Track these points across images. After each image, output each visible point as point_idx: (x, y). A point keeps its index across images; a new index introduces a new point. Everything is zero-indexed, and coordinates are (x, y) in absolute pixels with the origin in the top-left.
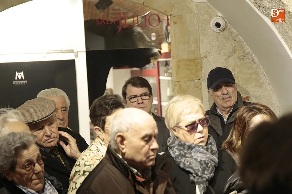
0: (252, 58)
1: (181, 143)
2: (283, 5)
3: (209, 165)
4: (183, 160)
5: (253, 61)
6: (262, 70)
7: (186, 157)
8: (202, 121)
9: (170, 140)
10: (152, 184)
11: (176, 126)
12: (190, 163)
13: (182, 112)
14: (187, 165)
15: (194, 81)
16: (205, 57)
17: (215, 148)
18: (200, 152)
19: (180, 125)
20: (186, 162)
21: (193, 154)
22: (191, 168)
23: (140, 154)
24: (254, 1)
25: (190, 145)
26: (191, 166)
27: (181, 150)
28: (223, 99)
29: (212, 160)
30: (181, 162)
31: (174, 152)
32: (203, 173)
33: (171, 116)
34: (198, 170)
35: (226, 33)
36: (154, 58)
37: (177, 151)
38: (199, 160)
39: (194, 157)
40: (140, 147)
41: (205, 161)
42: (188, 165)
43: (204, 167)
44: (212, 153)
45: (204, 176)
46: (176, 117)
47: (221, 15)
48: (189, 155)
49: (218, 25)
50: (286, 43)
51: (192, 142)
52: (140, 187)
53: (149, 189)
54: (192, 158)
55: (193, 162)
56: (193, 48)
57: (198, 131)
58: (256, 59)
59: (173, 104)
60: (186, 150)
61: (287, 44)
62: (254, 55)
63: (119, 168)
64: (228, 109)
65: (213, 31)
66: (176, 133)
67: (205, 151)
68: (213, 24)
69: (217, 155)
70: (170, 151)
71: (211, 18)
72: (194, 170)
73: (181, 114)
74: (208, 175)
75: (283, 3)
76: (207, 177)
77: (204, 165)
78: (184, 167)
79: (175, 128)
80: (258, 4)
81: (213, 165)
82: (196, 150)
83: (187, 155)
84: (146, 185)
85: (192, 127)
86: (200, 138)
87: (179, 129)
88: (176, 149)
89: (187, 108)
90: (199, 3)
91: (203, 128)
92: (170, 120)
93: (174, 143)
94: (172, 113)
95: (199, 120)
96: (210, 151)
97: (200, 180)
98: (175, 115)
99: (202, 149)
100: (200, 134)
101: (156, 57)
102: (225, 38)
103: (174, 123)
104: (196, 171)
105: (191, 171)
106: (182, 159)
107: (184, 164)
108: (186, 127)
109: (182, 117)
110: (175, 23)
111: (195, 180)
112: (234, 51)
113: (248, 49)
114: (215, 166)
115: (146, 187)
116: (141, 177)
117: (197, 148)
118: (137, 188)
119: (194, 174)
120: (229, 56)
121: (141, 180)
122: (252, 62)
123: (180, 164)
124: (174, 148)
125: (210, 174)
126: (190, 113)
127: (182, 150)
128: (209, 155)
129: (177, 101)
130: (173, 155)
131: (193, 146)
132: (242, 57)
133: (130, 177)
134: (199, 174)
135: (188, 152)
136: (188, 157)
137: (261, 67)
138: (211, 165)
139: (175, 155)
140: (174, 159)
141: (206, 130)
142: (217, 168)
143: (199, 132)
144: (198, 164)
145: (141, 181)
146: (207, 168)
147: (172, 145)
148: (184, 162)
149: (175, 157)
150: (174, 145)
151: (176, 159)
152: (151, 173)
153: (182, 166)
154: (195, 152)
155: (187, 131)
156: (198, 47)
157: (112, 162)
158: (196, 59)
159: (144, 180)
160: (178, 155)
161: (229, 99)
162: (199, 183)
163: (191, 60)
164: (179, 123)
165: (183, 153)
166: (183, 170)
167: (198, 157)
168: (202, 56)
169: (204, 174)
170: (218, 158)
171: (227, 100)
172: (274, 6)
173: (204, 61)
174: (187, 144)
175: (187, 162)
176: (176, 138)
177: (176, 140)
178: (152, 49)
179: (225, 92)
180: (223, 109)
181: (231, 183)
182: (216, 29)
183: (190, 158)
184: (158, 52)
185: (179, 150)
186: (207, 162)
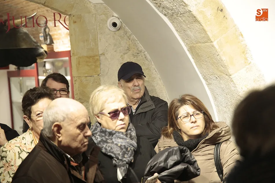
0: (145, 55)
1: (103, 130)
2: (184, 5)
3: (129, 149)
4: (105, 146)
5: (145, 57)
6: (154, 67)
7: (108, 143)
8: (124, 110)
9: (93, 127)
10: (83, 168)
11: (99, 113)
12: (111, 148)
13: (107, 100)
14: (108, 150)
15: (94, 76)
16: (103, 54)
17: (134, 134)
18: (120, 138)
19: (104, 112)
20: (107, 148)
21: (114, 140)
22: (112, 153)
23: (75, 141)
24: (154, 2)
25: (111, 132)
26: (112, 151)
27: (102, 136)
28: (134, 90)
29: (131, 144)
30: (103, 147)
31: (97, 138)
32: (123, 157)
33: (96, 104)
34: (119, 154)
35: (121, 32)
36: (40, 57)
37: (99, 137)
38: (119, 145)
39: (115, 143)
40: (76, 135)
41: (125, 146)
42: (110, 150)
43: (124, 152)
44: (131, 138)
45: (124, 159)
46: (101, 105)
47: (116, 16)
48: (110, 141)
49: (115, 25)
50: (182, 40)
51: (114, 128)
52: (74, 171)
53: (81, 173)
54: (113, 144)
55: (114, 147)
56: (92, 46)
57: (120, 118)
58: (148, 57)
59: (98, 93)
60: (107, 136)
61: (184, 41)
62: (146, 52)
63: (54, 155)
64: (136, 100)
65: (110, 30)
66: (99, 120)
67: (125, 137)
68: (110, 23)
69: (136, 140)
70: (93, 138)
71: (108, 18)
72: (115, 154)
73: (105, 102)
74: (128, 158)
75: (185, 3)
76: (127, 161)
77: (125, 149)
78: (106, 151)
79: (99, 115)
80: (159, 4)
81: (132, 149)
82: (117, 136)
83: (108, 141)
84: (78, 169)
85: (115, 114)
86: (122, 125)
87: (103, 115)
88: (98, 135)
89: (111, 97)
90: (96, 4)
91: (125, 116)
92: (94, 107)
93: (96, 130)
94: (97, 100)
95: (122, 109)
96: (129, 136)
97: (121, 163)
98: (100, 103)
99: (122, 135)
100: (121, 121)
101: (42, 57)
102: (121, 36)
103: (98, 110)
104: (117, 155)
105: (113, 155)
106: (104, 144)
107: (106, 149)
108: (109, 113)
109: (106, 106)
110: (75, 22)
111: (117, 164)
112: (128, 49)
113: (141, 47)
114: (134, 150)
115: (78, 171)
116: (73, 162)
117: (117, 134)
118: (72, 172)
119: (115, 158)
120: (124, 54)
121: (74, 164)
122: (145, 59)
123: (102, 150)
124: (96, 134)
125: (130, 157)
126: (114, 102)
127: (104, 136)
128: (128, 140)
129: (102, 90)
130: (96, 142)
131: (114, 132)
132: (136, 54)
133: (66, 162)
134: (120, 158)
135: (109, 138)
136: (109, 143)
137: (153, 63)
138: (131, 149)
139: (97, 141)
140: (97, 144)
141: (127, 118)
142: (136, 153)
143: (121, 120)
144: (119, 149)
145: (74, 166)
146: (127, 152)
147: (94, 132)
148: (105, 148)
149: (97, 143)
150: (96, 132)
151: (98, 145)
152: (82, 158)
153: (104, 151)
154: (115, 138)
155: (109, 117)
156: (96, 45)
157: (46, 149)
158: (95, 56)
159: (76, 164)
160: (100, 141)
161: (139, 91)
162: (120, 166)
163: (91, 57)
164: (102, 111)
165: (104, 139)
166: (105, 155)
167: (118, 142)
168: (100, 53)
169: (125, 157)
170: (137, 143)
171: (137, 91)
172: (175, 6)
173: (102, 58)
174: (108, 130)
175: (109, 147)
176: (98, 125)
177: (98, 127)
178: (38, 49)
179: (137, 84)
180: (132, 100)
181: (151, 166)
182: (113, 29)
183: (111, 143)
184: (44, 52)
185: (101, 136)
186: (126, 146)
